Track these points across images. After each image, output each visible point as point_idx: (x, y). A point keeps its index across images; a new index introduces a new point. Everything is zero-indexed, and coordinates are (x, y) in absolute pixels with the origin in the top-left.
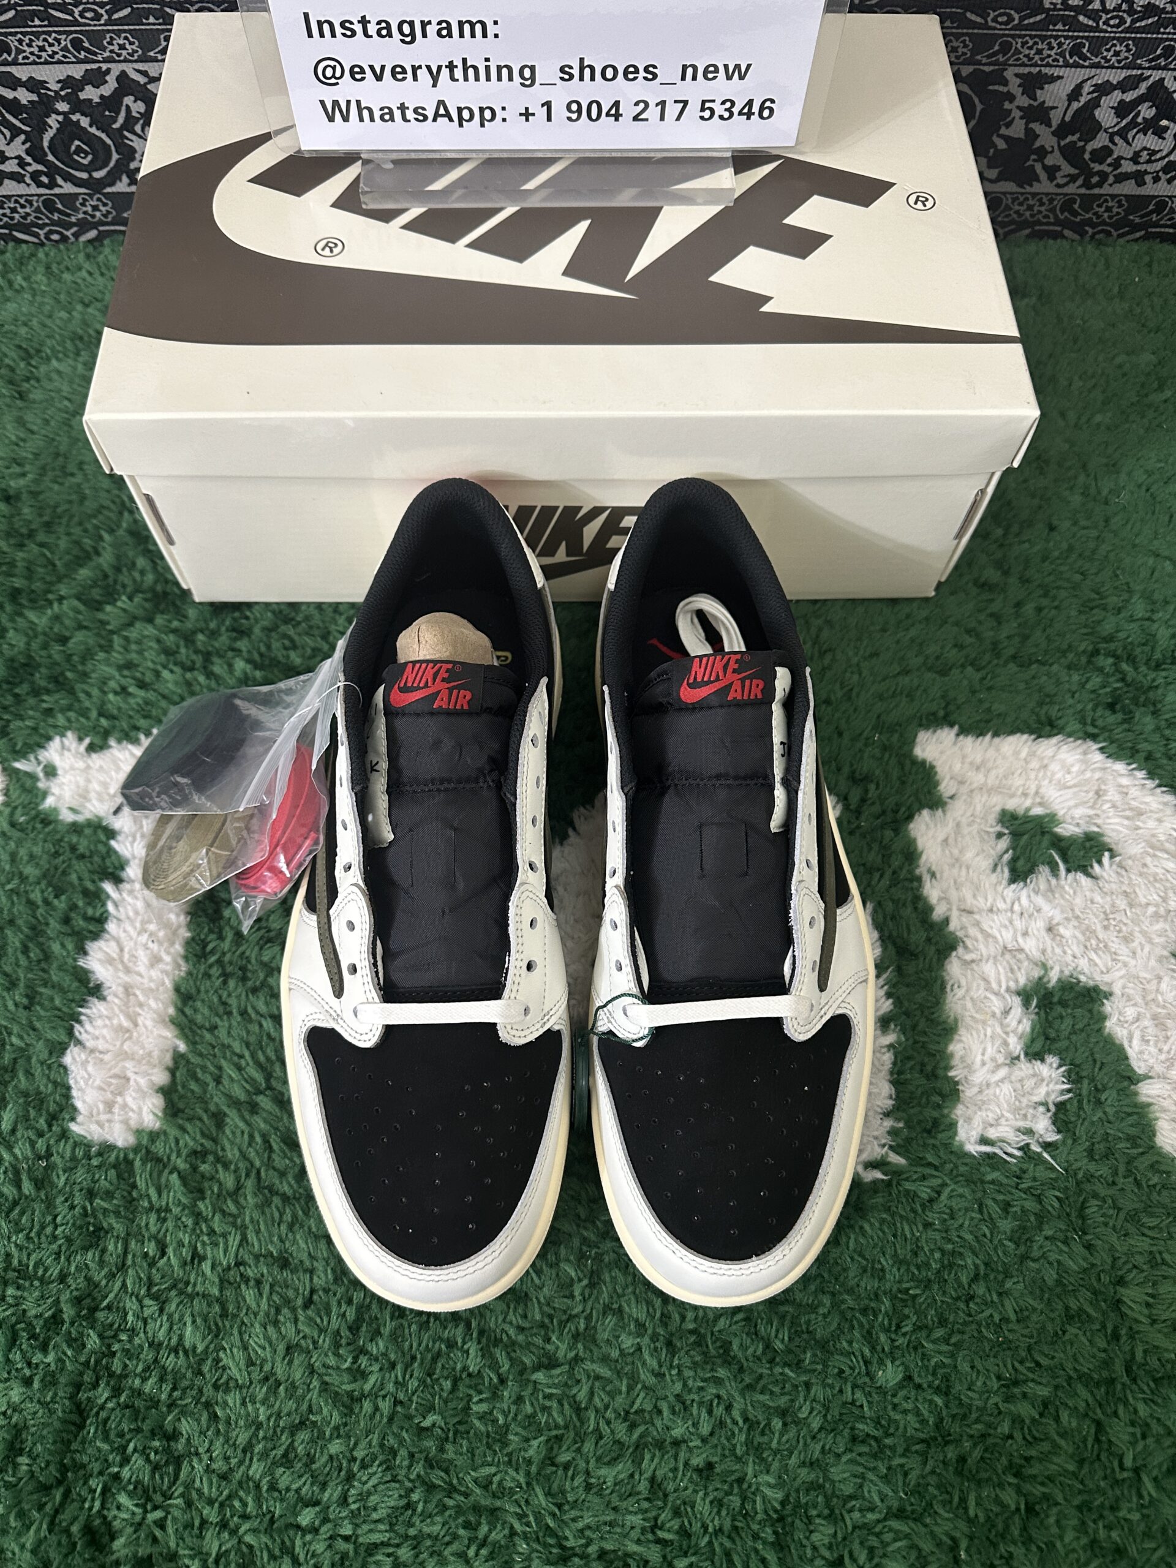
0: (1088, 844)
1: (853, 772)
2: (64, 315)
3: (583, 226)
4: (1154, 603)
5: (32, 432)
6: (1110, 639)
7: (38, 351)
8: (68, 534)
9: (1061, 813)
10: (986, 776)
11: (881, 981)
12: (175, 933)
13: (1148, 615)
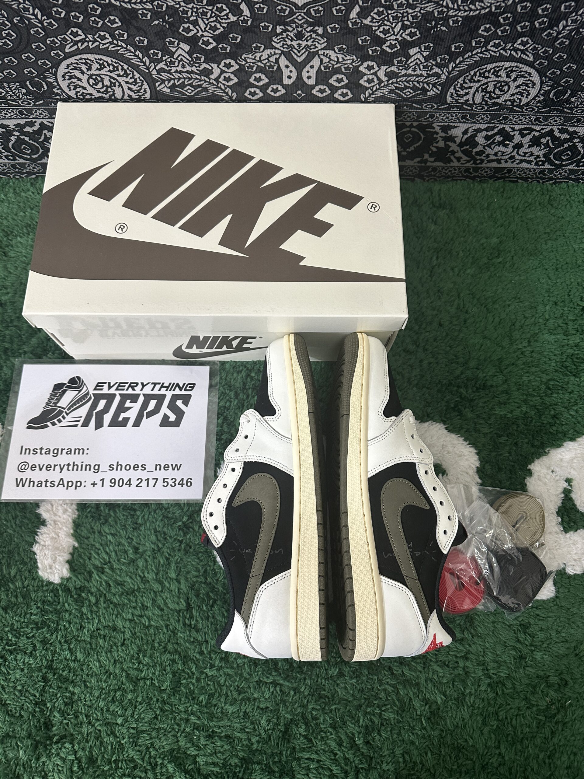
3: (229, 218)
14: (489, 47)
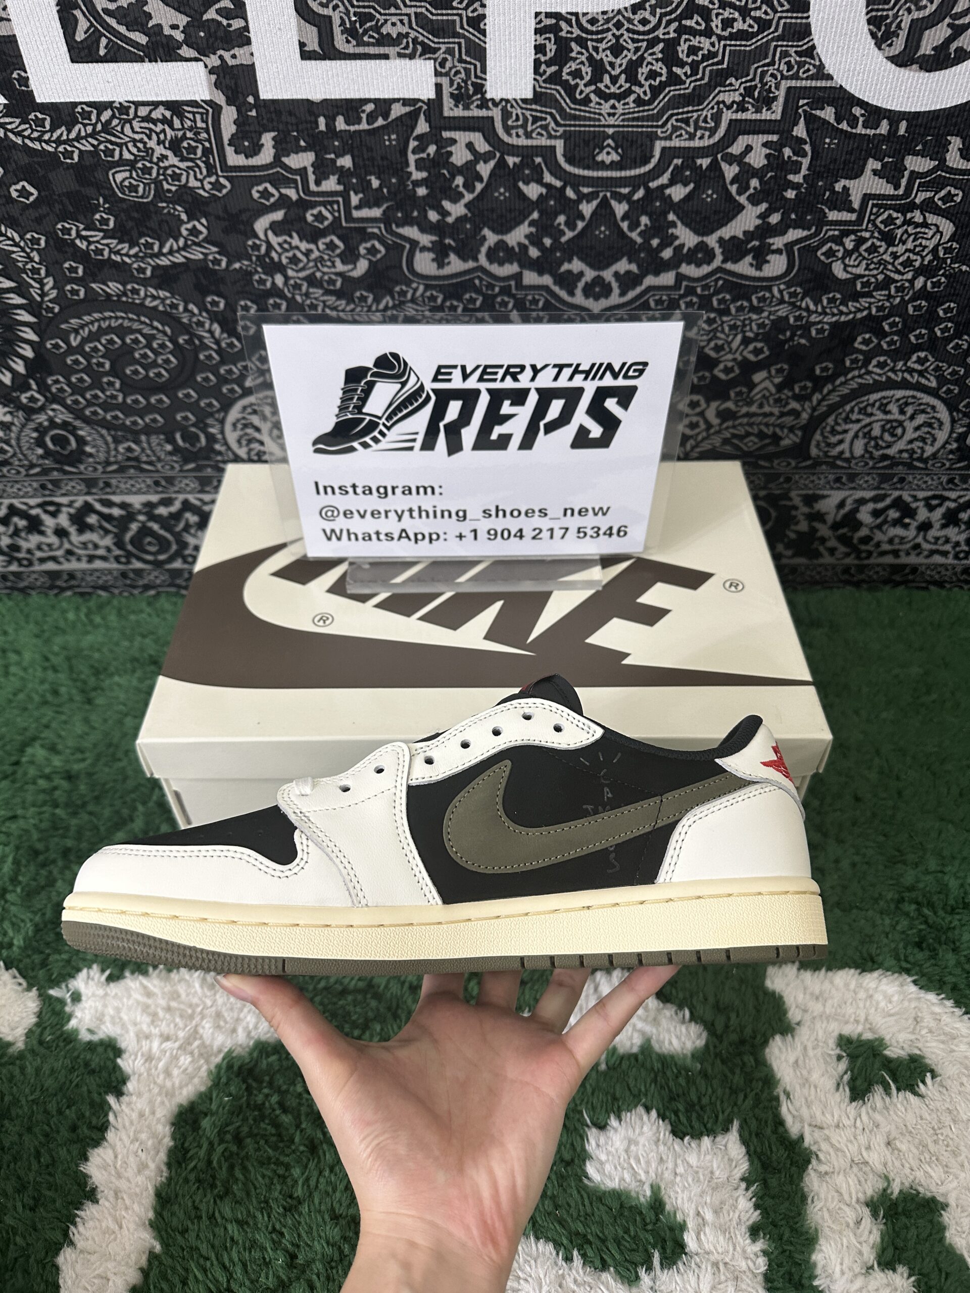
0: (912, 1066)
1: (717, 1002)
2: (126, 643)
3: (499, 605)
4: (943, 858)
5: (94, 728)
6: (911, 889)
7: (105, 669)
8: (112, 805)
9: (887, 1038)
10: (824, 1006)
11: (749, 1194)
12: (160, 1142)
13: (939, 868)
14: (870, 368)
